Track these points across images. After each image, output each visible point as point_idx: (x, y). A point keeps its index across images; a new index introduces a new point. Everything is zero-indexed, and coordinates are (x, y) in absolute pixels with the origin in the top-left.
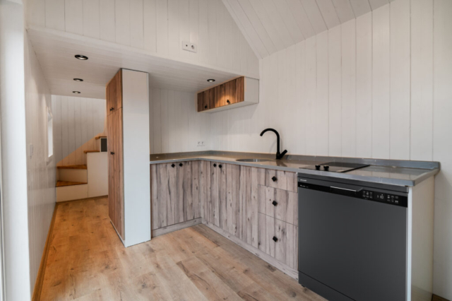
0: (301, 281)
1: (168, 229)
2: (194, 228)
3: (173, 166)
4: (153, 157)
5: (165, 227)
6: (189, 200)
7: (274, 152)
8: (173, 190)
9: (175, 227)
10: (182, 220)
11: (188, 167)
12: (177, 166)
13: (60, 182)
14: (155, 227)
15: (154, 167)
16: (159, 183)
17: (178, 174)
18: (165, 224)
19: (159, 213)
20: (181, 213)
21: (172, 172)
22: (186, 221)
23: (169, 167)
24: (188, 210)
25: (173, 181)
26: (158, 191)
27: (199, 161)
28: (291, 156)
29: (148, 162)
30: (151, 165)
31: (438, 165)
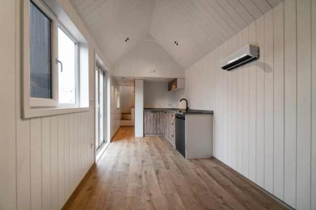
0: (177, 148)
1: (150, 135)
2: (160, 137)
4: (144, 109)
5: (149, 134)
6: (158, 126)
7: (186, 108)
8: (152, 121)
9: (153, 135)
10: (155, 133)
11: (158, 113)
12: (153, 112)
14: (145, 133)
15: (145, 112)
16: (147, 118)
17: (154, 116)
19: (147, 128)
20: (155, 130)
21: (152, 114)
22: (157, 134)
23: (151, 112)
24: (158, 129)
25: (152, 118)
27: (163, 111)
28: (190, 110)
29: (142, 110)
30: (144, 111)
31: (213, 111)
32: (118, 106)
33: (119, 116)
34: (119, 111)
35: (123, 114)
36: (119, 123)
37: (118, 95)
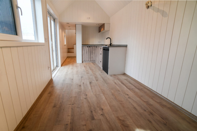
1: (86, 62)
2: (93, 63)
3: (88, 47)
4: (82, 45)
5: (86, 61)
6: (92, 56)
7: (110, 44)
8: (88, 53)
9: (88, 62)
11: (92, 48)
13: (69, 52)
14: (83, 61)
15: (83, 47)
16: (84, 51)
17: (89, 49)
18: (85, 60)
19: (84, 58)
21: (87, 48)
22: (91, 61)
24: (91, 58)
25: (87, 51)
26: (84, 53)
27: (95, 46)
29: (81, 46)
31: (127, 45)
32: (65, 44)
33: (66, 50)
34: (66, 47)
35: (68, 49)
36: (66, 55)
37: (65, 36)
